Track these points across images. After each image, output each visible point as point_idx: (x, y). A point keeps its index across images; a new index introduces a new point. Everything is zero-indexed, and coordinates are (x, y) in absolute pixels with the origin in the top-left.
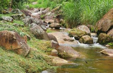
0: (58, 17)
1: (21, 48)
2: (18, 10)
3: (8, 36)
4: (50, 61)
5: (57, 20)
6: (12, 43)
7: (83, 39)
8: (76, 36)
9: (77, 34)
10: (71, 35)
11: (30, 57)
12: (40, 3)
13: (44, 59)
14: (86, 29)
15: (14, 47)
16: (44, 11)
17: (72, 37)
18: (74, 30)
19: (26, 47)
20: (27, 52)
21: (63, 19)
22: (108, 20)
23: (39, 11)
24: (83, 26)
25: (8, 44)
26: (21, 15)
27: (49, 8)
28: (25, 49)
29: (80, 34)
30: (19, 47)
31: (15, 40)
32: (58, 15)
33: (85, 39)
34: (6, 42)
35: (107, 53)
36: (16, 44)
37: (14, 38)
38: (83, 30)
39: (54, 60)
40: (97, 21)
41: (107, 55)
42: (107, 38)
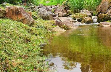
0: (66, 9)
1: (26, 19)
2: (31, 3)
3: (14, 9)
4: (51, 30)
5: (64, 11)
6: (18, 15)
7: (84, 20)
8: (79, 18)
9: (80, 17)
10: (74, 18)
11: (34, 27)
12: (52, 2)
13: (46, 28)
14: (88, 12)
15: (19, 18)
16: (55, 7)
17: (76, 19)
18: (77, 14)
19: (29, 18)
20: (31, 22)
21: (70, 10)
22: (106, 3)
23: (51, 7)
24: (85, 10)
25: (15, 16)
26: (33, 7)
27: (59, 5)
28: (29, 19)
29: (82, 17)
30: (23, 18)
31: (20, 12)
32: (66, 7)
33: (86, 20)
34: (13, 14)
35: (102, 25)
36: (21, 16)
37: (19, 10)
38: (85, 14)
39: (54, 29)
40: (97, 6)
41: (102, 26)
42: (105, 17)
